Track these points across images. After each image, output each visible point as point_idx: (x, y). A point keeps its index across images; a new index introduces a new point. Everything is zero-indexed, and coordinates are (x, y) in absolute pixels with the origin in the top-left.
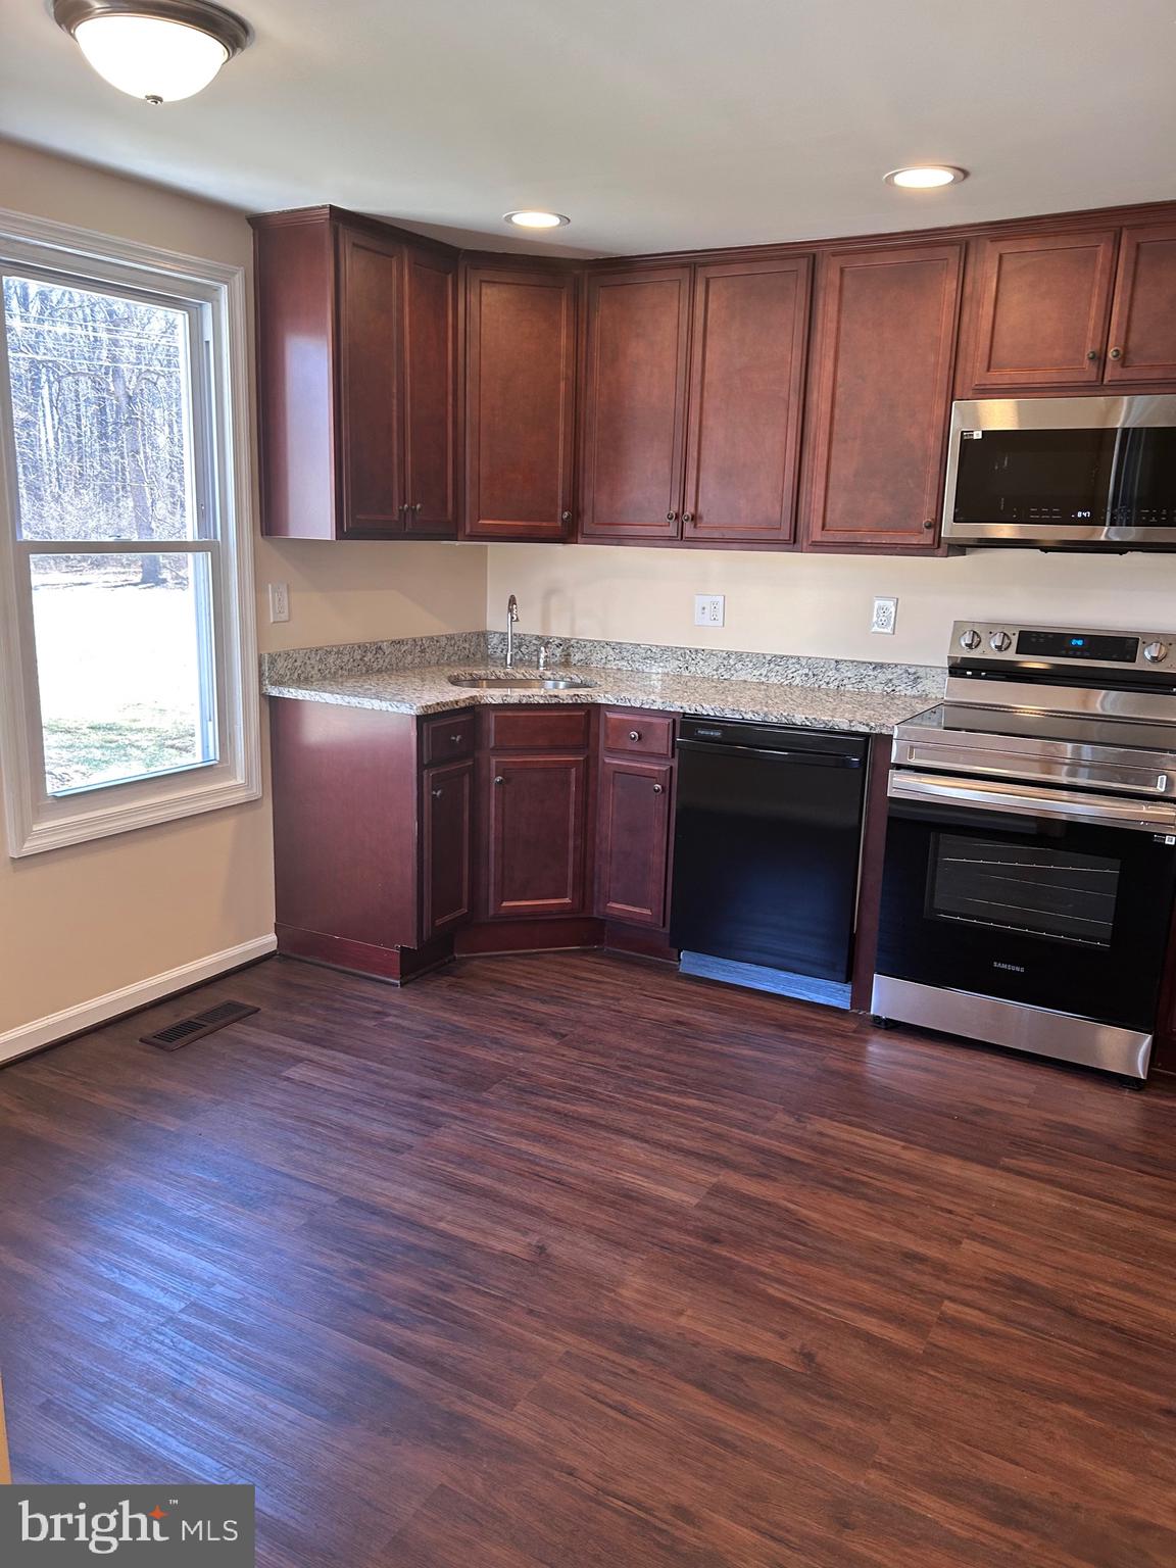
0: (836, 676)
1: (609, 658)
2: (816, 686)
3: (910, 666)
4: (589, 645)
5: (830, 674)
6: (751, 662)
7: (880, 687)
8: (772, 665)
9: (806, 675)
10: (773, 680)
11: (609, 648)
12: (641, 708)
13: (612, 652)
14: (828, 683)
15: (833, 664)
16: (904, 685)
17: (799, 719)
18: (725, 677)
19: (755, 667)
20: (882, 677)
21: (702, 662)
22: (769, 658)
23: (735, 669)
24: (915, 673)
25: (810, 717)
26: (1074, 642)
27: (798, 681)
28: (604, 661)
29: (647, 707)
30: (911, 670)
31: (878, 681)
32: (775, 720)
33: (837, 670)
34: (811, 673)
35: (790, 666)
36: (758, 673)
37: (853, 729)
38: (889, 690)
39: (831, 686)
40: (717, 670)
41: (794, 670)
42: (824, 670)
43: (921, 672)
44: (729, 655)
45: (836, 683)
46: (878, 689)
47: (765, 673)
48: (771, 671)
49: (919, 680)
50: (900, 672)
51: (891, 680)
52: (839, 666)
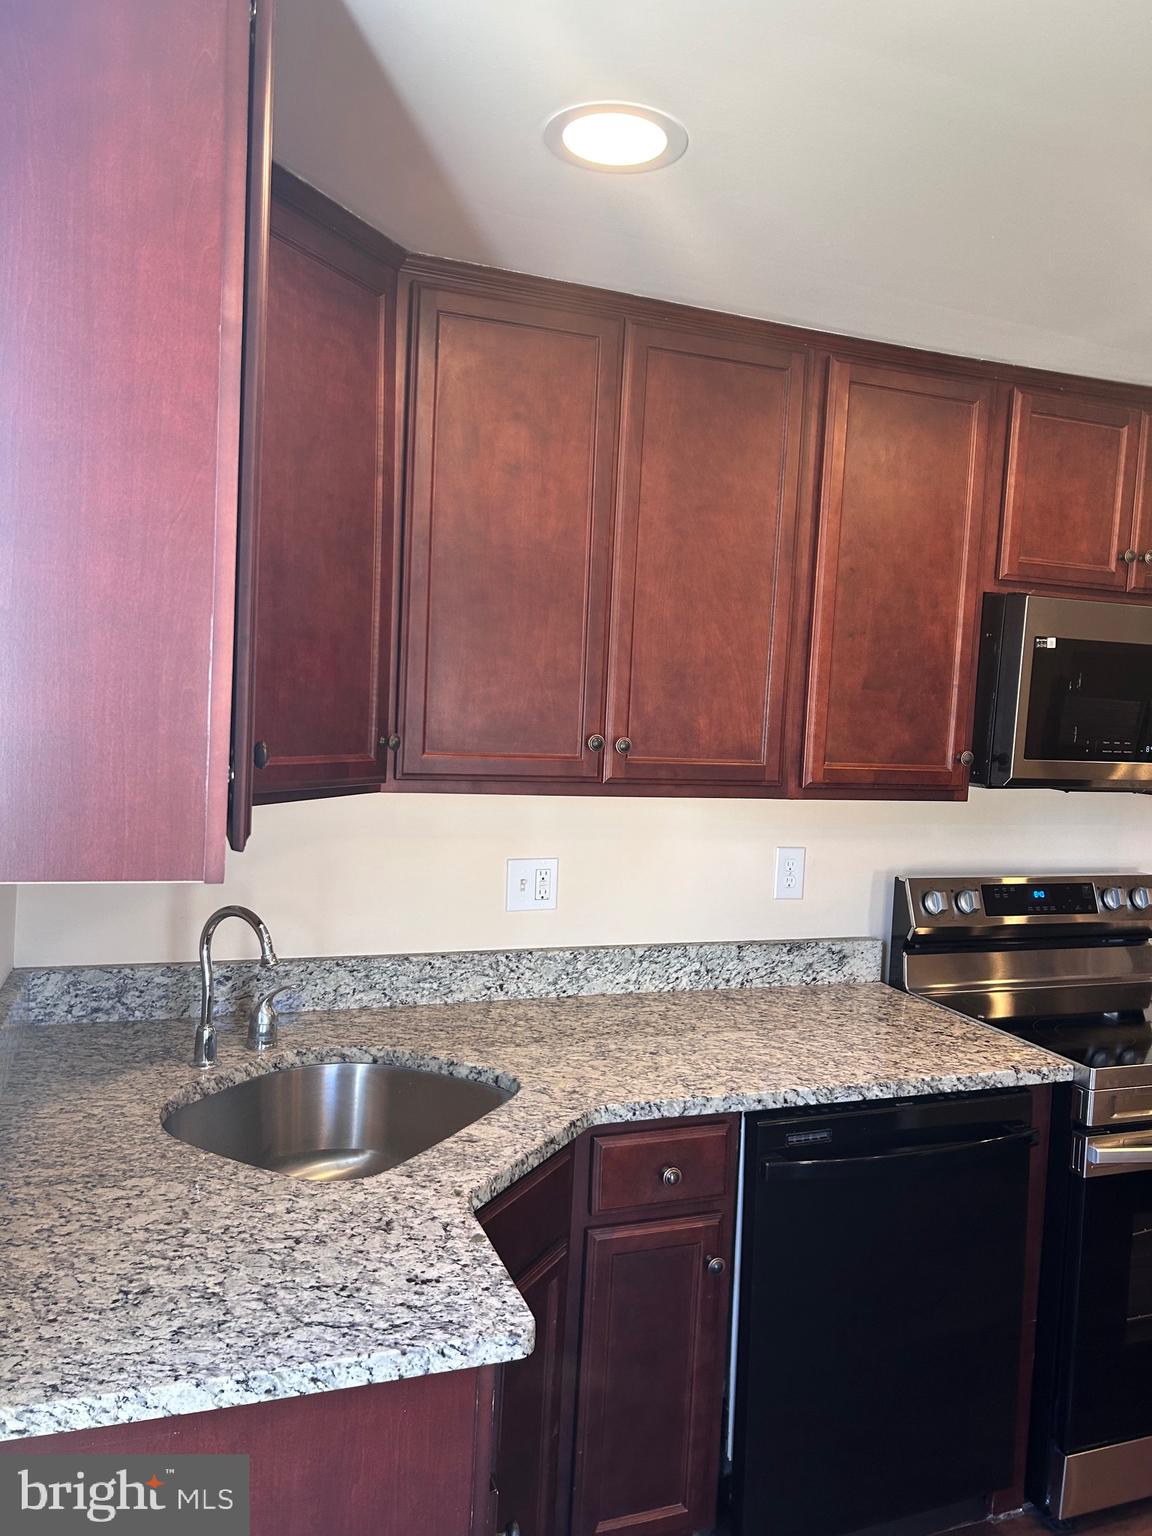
0: (739, 968)
1: (342, 990)
2: (712, 987)
3: (835, 940)
4: (297, 970)
5: (730, 966)
6: (612, 962)
7: (798, 976)
8: (645, 964)
9: (697, 972)
10: (648, 987)
11: (342, 972)
12: (682, 1118)
13: (348, 979)
14: (728, 981)
15: (734, 951)
16: (827, 970)
17: (948, 1083)
18: (570, 993)
19: (619, 970)
20: (800, 963)
21: (528, 974)
22: (640, 952)
23: (586, 978)
24: (840, 951)
25: (963, 1077)
26: (1036, 894)
27: (684, 983)
28: (331, 997)
29: (694, 1112)
30: (836, 948)
31: (794, 968)
32: (913, 1093)
33: (740, 959)
34: (703, 970)
35: (673, 962)
36: (625, 978)
37: (1021, 1083)
38: (808, 980)
39: (733, 984)
40: (555, 983)
41: (678, 966)
42: (721, 961)
43: (848, 948)
44: (575, 953)
45: (739, 979)
46: (795, 980)
47: (634, 978)
48: (644, 973)
49: (845, 960)
50: (822, 952)
51: (811, 965)
52: (743, 953)
